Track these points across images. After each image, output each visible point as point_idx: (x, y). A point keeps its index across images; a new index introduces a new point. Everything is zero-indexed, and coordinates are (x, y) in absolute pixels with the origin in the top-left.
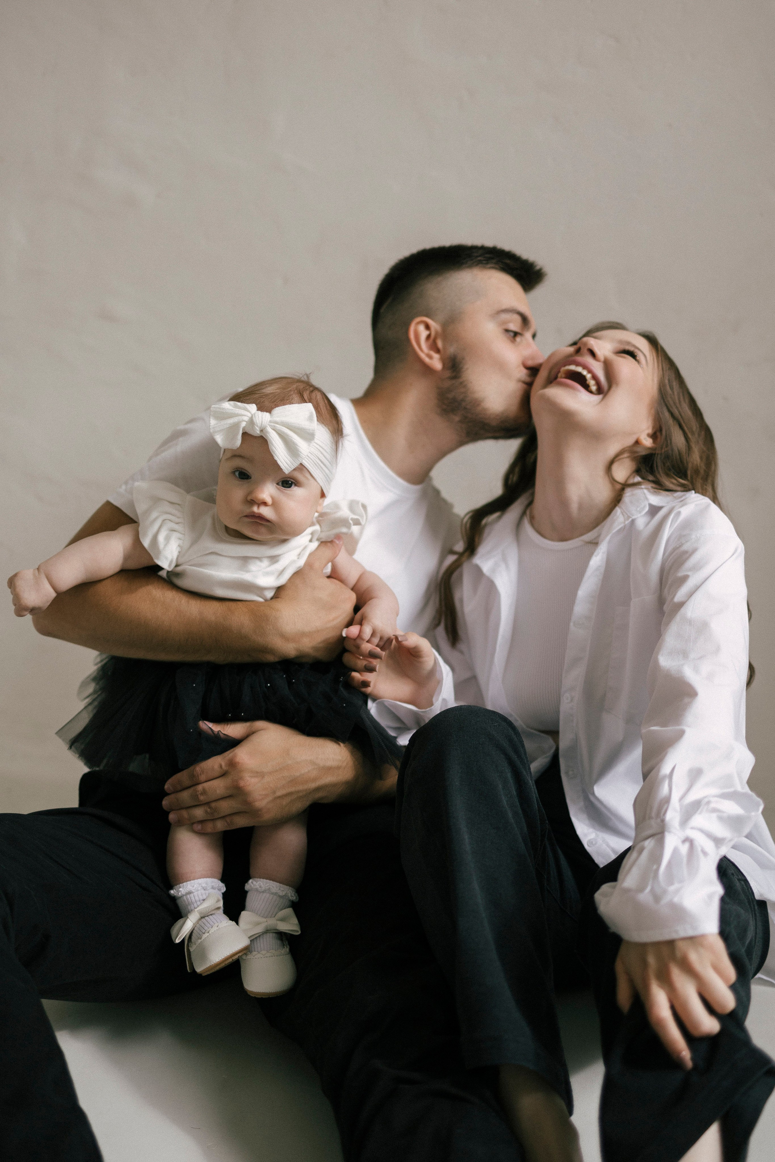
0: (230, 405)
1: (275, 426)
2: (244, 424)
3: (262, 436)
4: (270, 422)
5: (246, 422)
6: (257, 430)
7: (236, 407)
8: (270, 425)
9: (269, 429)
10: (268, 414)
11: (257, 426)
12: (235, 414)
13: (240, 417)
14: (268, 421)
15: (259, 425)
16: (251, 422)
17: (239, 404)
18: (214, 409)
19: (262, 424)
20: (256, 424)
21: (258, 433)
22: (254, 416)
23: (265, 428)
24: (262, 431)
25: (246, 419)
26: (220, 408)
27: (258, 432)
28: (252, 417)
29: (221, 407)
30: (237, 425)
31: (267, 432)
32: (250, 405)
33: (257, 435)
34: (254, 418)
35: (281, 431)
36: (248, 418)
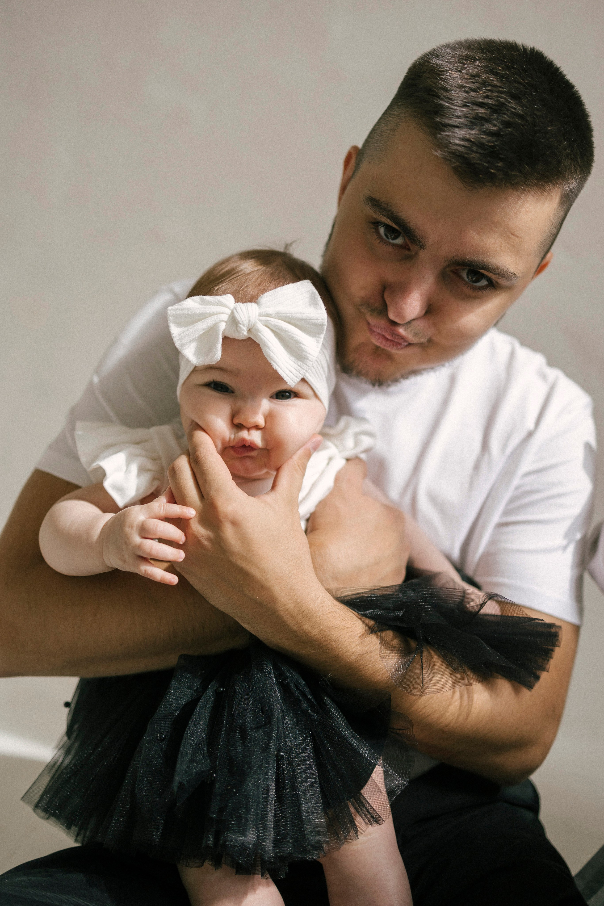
0: (194, 301)
1: (267, 321)
2: (223, 326)
3: (250, 339)
4: (260, 315)
5: (225, 322)
6: (244, 331)
7: (203, 303)
8: (261, 321)
9: (260, 326)
10: (253, 304)
11: (243, 325)
12: (206, 313)
13: (215, 317)
14: (257, 314)
15: (246, 322)
16: (233, 321)
17: (208, 298)
18: (174, 312)
19: (249, 321)
20: (241, 322)
21: (245, 335)
22: (235, 311)
23: (254, 326)
24: (249, 331)
25: (225, 317)
26: (182, 309)
27: (245, 333)
28: (232, 313)
29: (183, 306)
30: (212, 330)
31: (258, 331)
32: (224, 296)
33: (244, 338)
34: (236, 314)
35: (276, 326)
36: (228, 316)
